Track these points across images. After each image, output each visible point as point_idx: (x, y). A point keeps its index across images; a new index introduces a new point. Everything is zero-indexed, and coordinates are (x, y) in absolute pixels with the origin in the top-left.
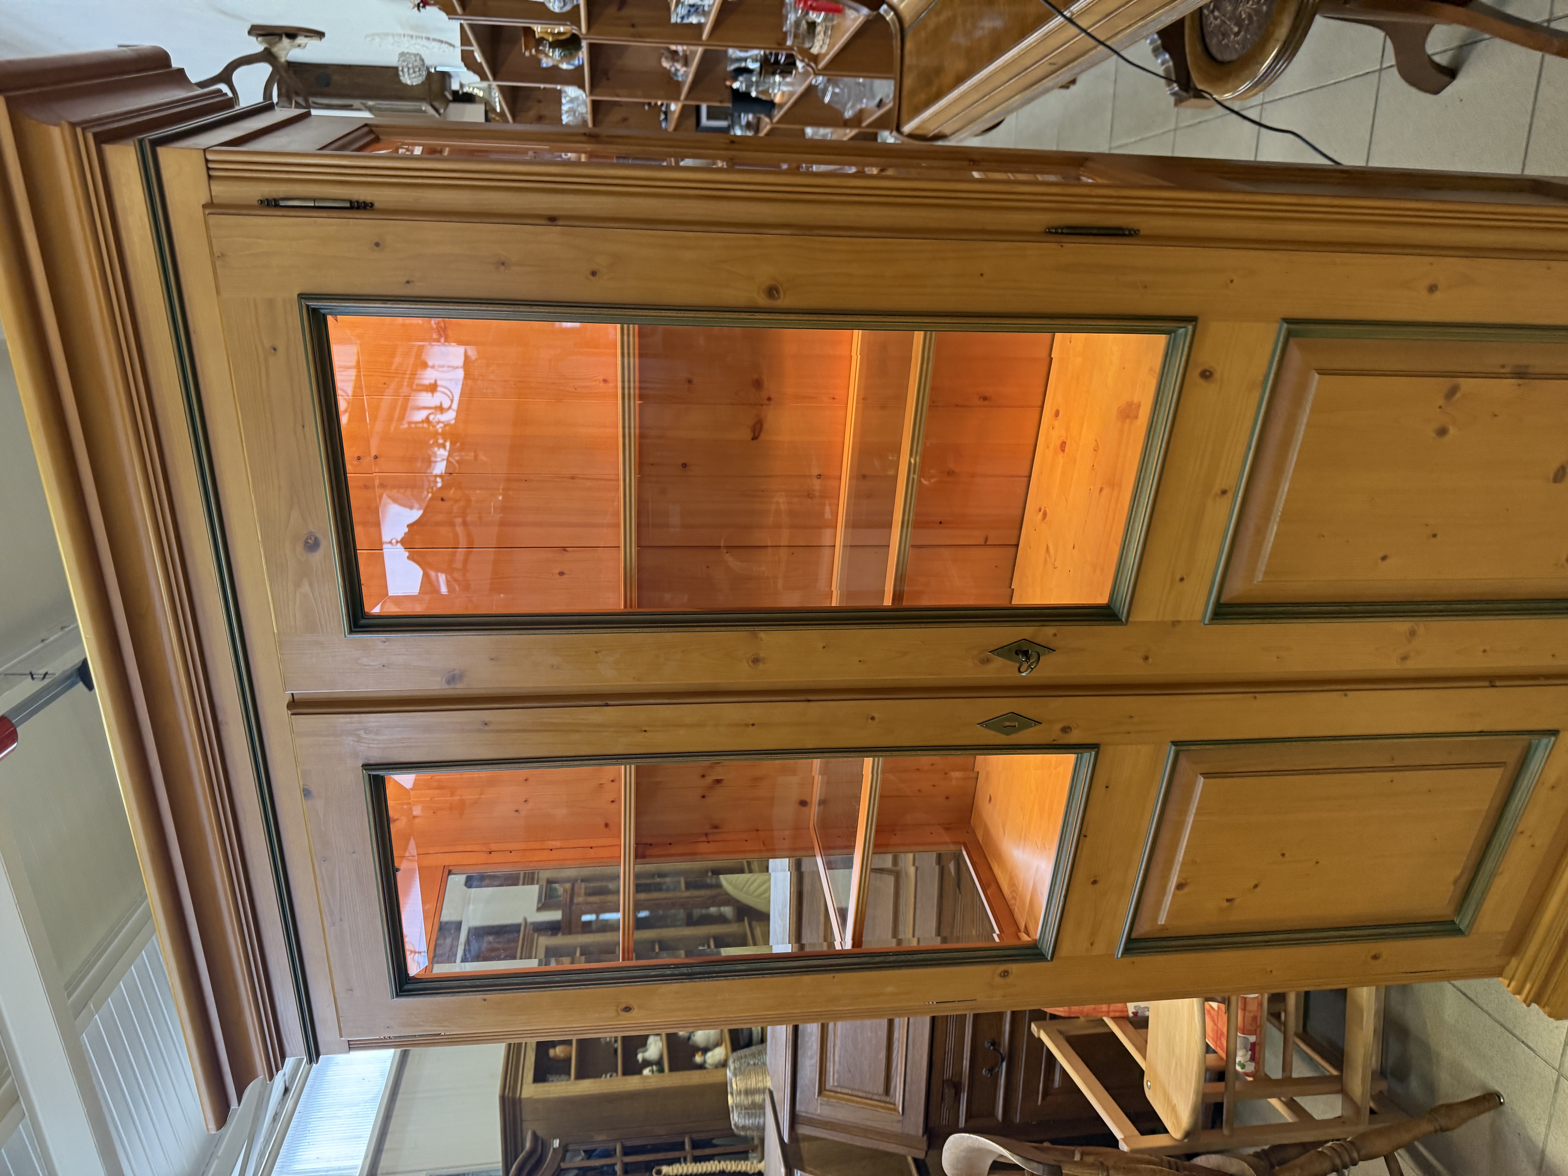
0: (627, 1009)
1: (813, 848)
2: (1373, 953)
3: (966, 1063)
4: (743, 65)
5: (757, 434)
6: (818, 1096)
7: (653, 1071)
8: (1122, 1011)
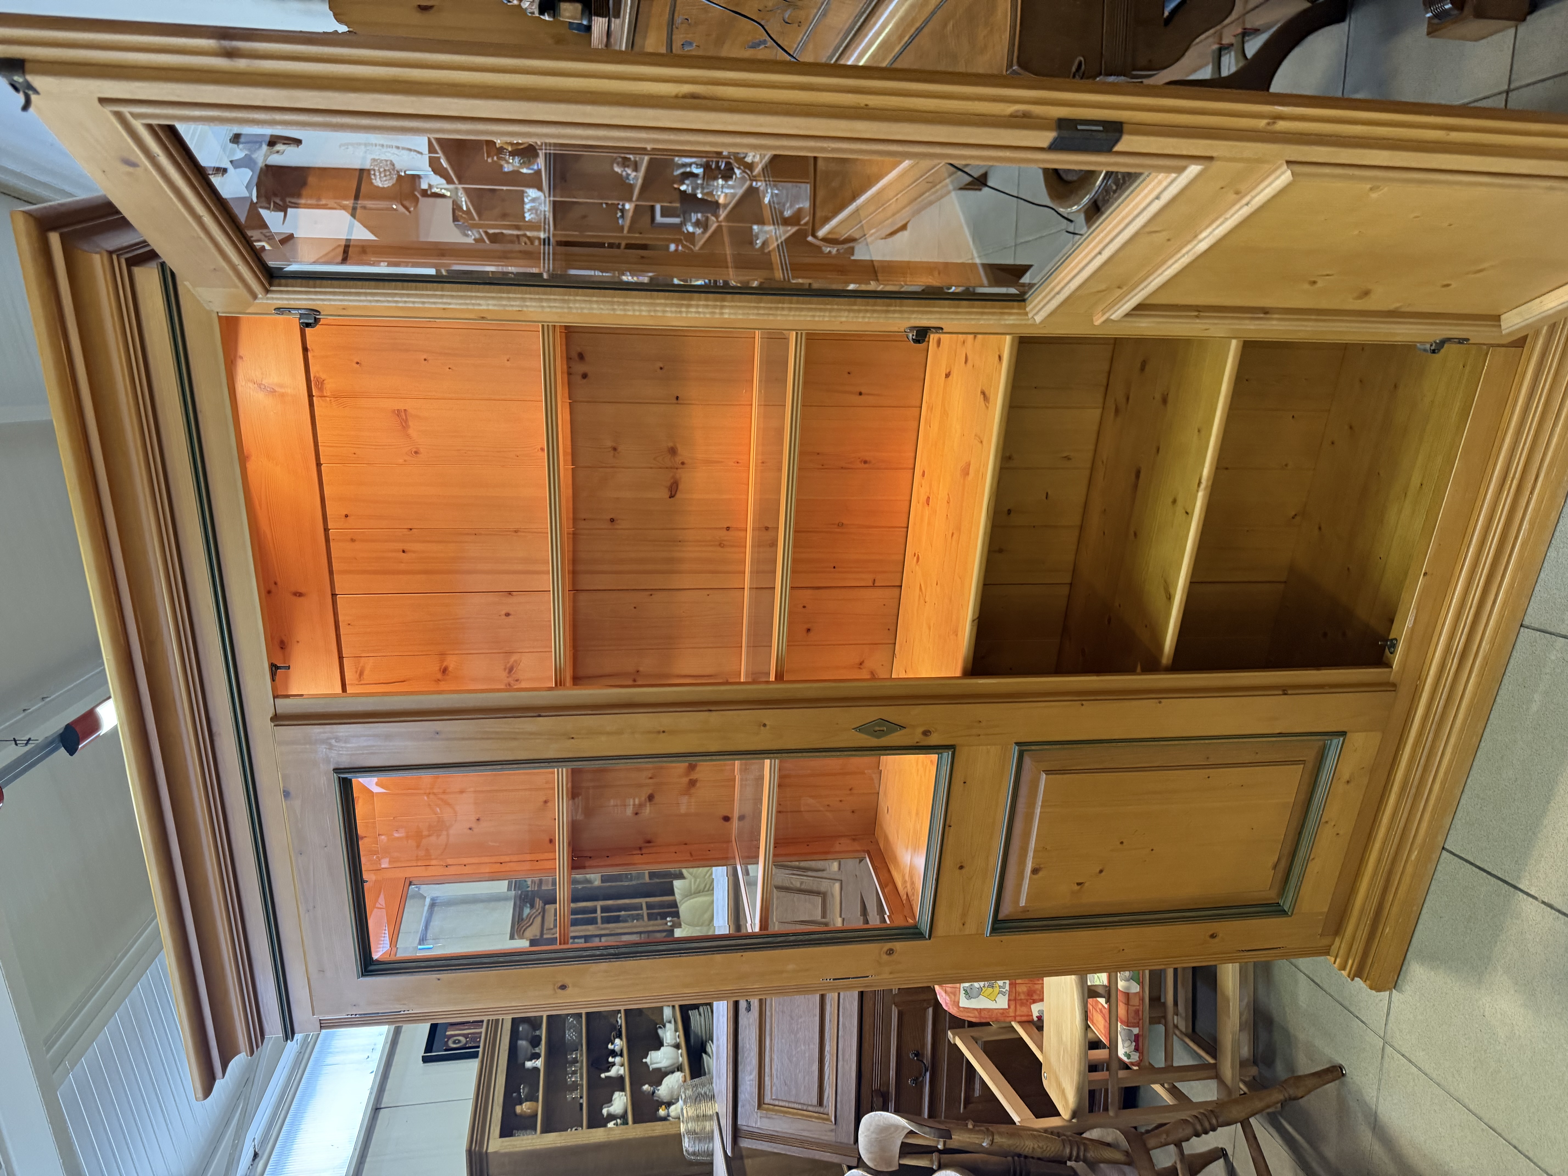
0: (563, 987)
1: (734, 858)
2: (1211, 933)
3: (892, 1073)
4: (688, 170)
5: (673, 493)
6: (758, 1109)
7: (616, 1124)
8: (1028, 1016)
